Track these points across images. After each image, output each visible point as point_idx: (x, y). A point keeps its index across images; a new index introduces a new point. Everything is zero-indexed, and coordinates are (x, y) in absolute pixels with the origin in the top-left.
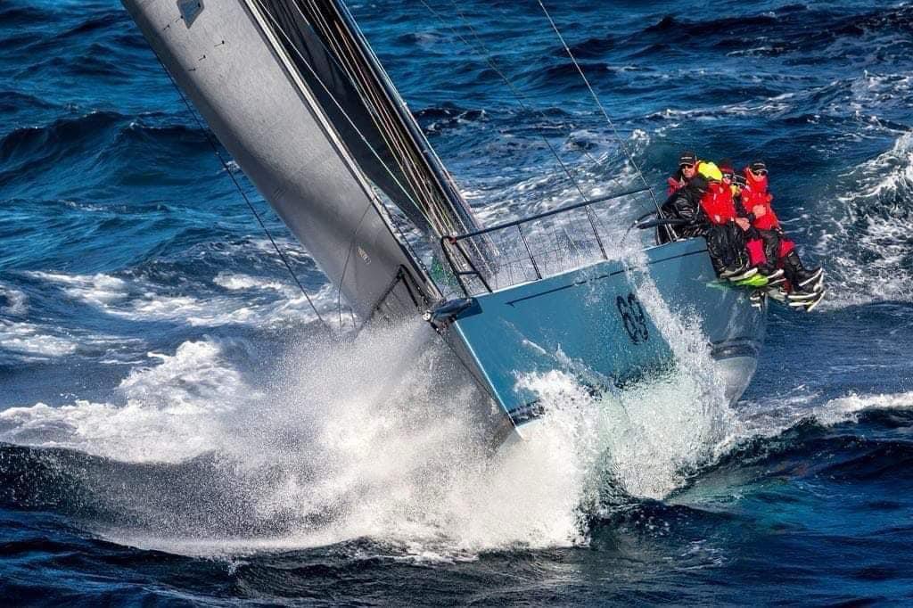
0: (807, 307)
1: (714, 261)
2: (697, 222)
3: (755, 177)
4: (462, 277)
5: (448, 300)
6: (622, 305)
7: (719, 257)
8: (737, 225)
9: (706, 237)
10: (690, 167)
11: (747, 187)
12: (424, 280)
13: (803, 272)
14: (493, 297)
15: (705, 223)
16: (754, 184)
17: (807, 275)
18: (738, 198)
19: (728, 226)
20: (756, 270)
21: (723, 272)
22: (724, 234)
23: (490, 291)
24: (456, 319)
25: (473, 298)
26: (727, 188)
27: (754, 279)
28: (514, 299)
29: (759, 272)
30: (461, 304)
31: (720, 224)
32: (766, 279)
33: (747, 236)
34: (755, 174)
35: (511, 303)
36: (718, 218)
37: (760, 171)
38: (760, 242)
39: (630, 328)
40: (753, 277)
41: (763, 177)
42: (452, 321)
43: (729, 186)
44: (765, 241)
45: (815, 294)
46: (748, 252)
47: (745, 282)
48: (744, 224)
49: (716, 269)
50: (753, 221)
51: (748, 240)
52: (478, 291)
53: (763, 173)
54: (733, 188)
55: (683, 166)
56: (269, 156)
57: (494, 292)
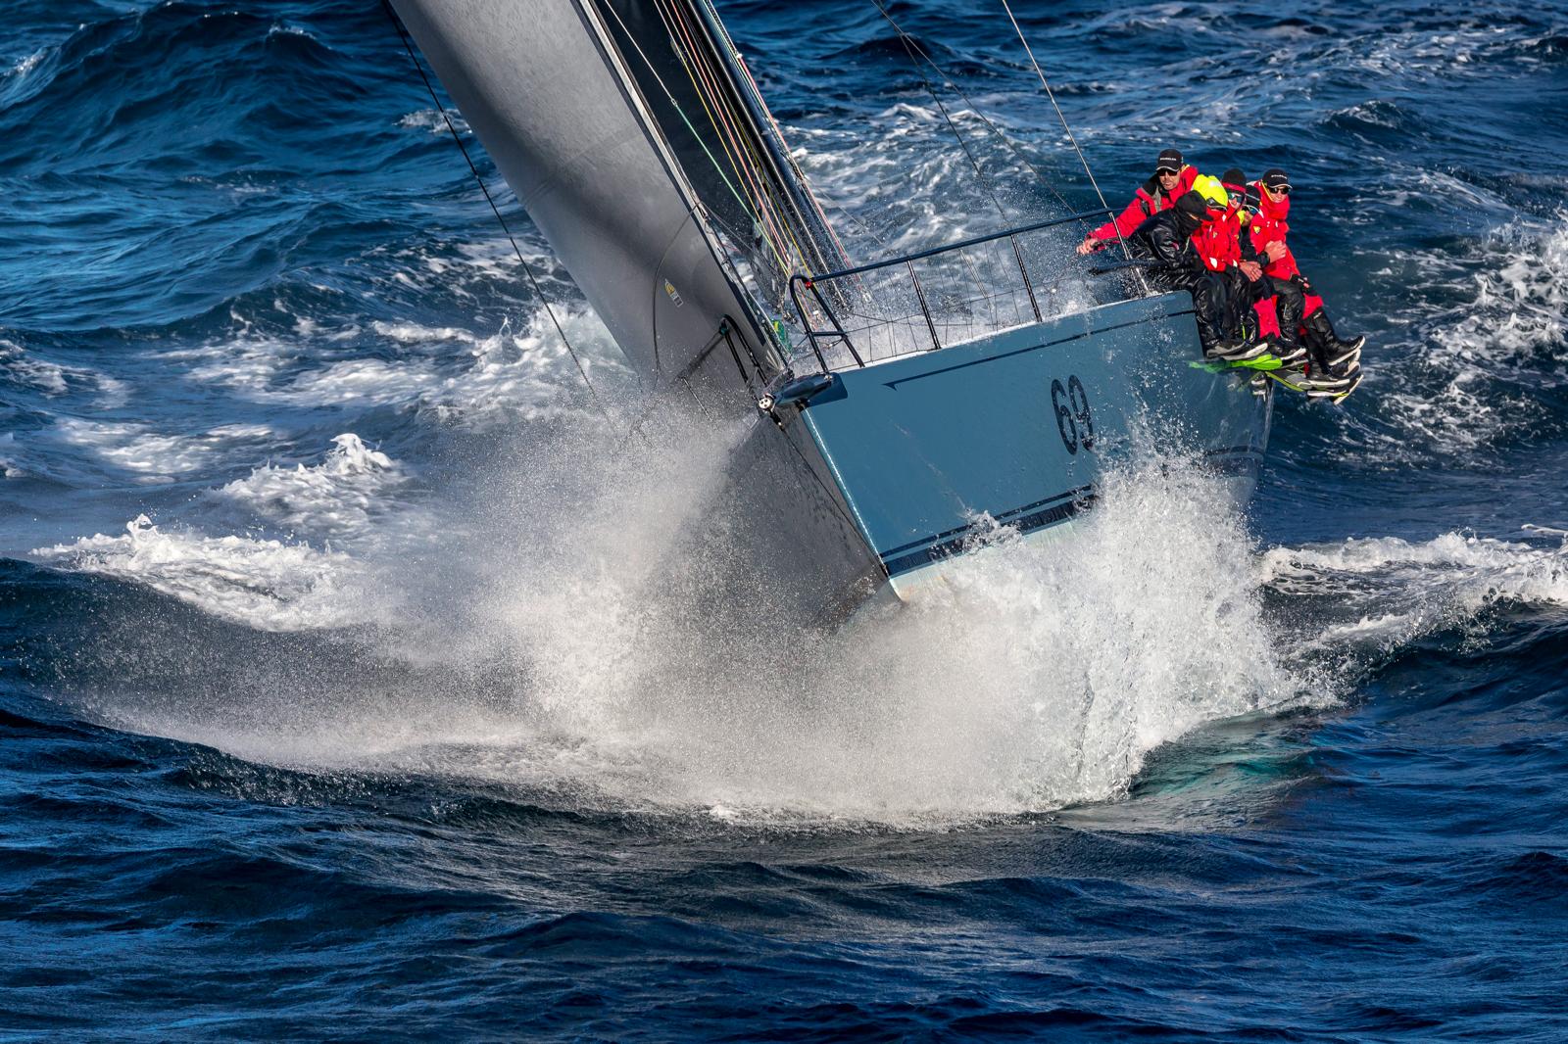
0: (1333, 399)
1: (1202, 328)
2: (1182, 266)
3: (1271, 196)
4: (819, 339)
5: (797, 374)
6: (1059, 394)
7: (1209, 322)
8: (1242, 274)
9: (1193, 290)
10: (1172, 173)
11: (1261, 213)
12: (763, 341)
13: (1335, 345)
14: (864, 374)
15: (1194, 267)
16: (1270, 207)
17: (1342, 349)
18: (1245, 229)
19: (1227, 274)
20: (1265, 346)
21: (1213, 347)
22: (1220, 288)
23: (861, 363)
24: (807, 405)
25: (835, 375)
26: (1232, 213)
27: (1260, 360)
28: (896, 377)
29: (1269, 349)
30: (817, 383)
31: (1216, 271)
32: (1278, 362)
33: (1255, 291)
34: (1272, 191)
35: (891, 385)
36: (1214, 262)
37: (1281, 186)
38: (1272, 301)
39: (1067, 429)
40: (1261, 357)
41: (1284, 196)
42: (801, 409)
43: (1236, 211)
44: (1282, 298)
45: (1347, 381)
46: (1256, 318)
47: (1245, 363)
48: (1252, 270)
49: (1203, 341)
50: (1267, 266)
51: (1257, 298)
52: (842, 363)
53: (1285, 191)
54: (1241, 214)
55: (1162, 172)
56: (535, 128)
57: (867, 365)
